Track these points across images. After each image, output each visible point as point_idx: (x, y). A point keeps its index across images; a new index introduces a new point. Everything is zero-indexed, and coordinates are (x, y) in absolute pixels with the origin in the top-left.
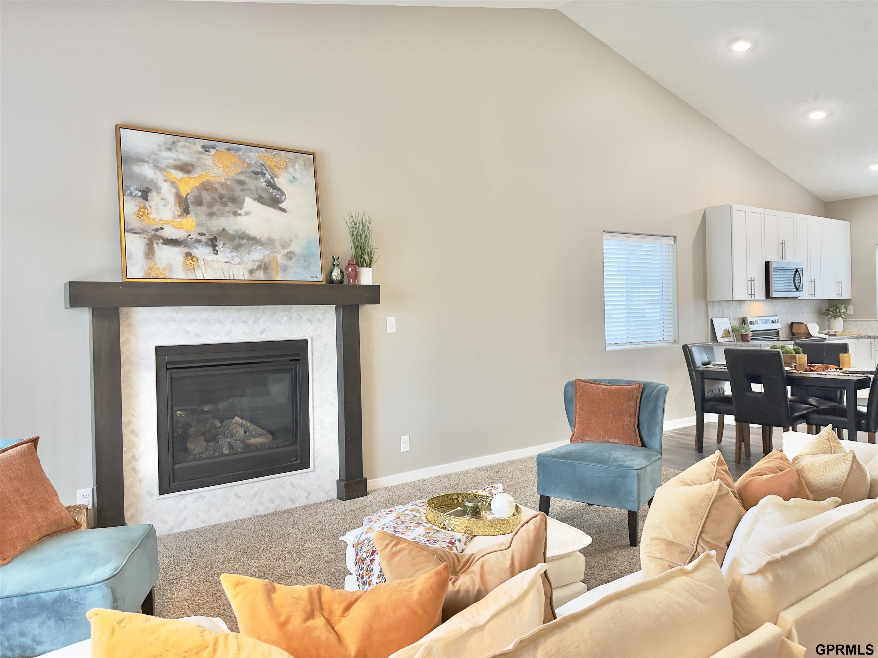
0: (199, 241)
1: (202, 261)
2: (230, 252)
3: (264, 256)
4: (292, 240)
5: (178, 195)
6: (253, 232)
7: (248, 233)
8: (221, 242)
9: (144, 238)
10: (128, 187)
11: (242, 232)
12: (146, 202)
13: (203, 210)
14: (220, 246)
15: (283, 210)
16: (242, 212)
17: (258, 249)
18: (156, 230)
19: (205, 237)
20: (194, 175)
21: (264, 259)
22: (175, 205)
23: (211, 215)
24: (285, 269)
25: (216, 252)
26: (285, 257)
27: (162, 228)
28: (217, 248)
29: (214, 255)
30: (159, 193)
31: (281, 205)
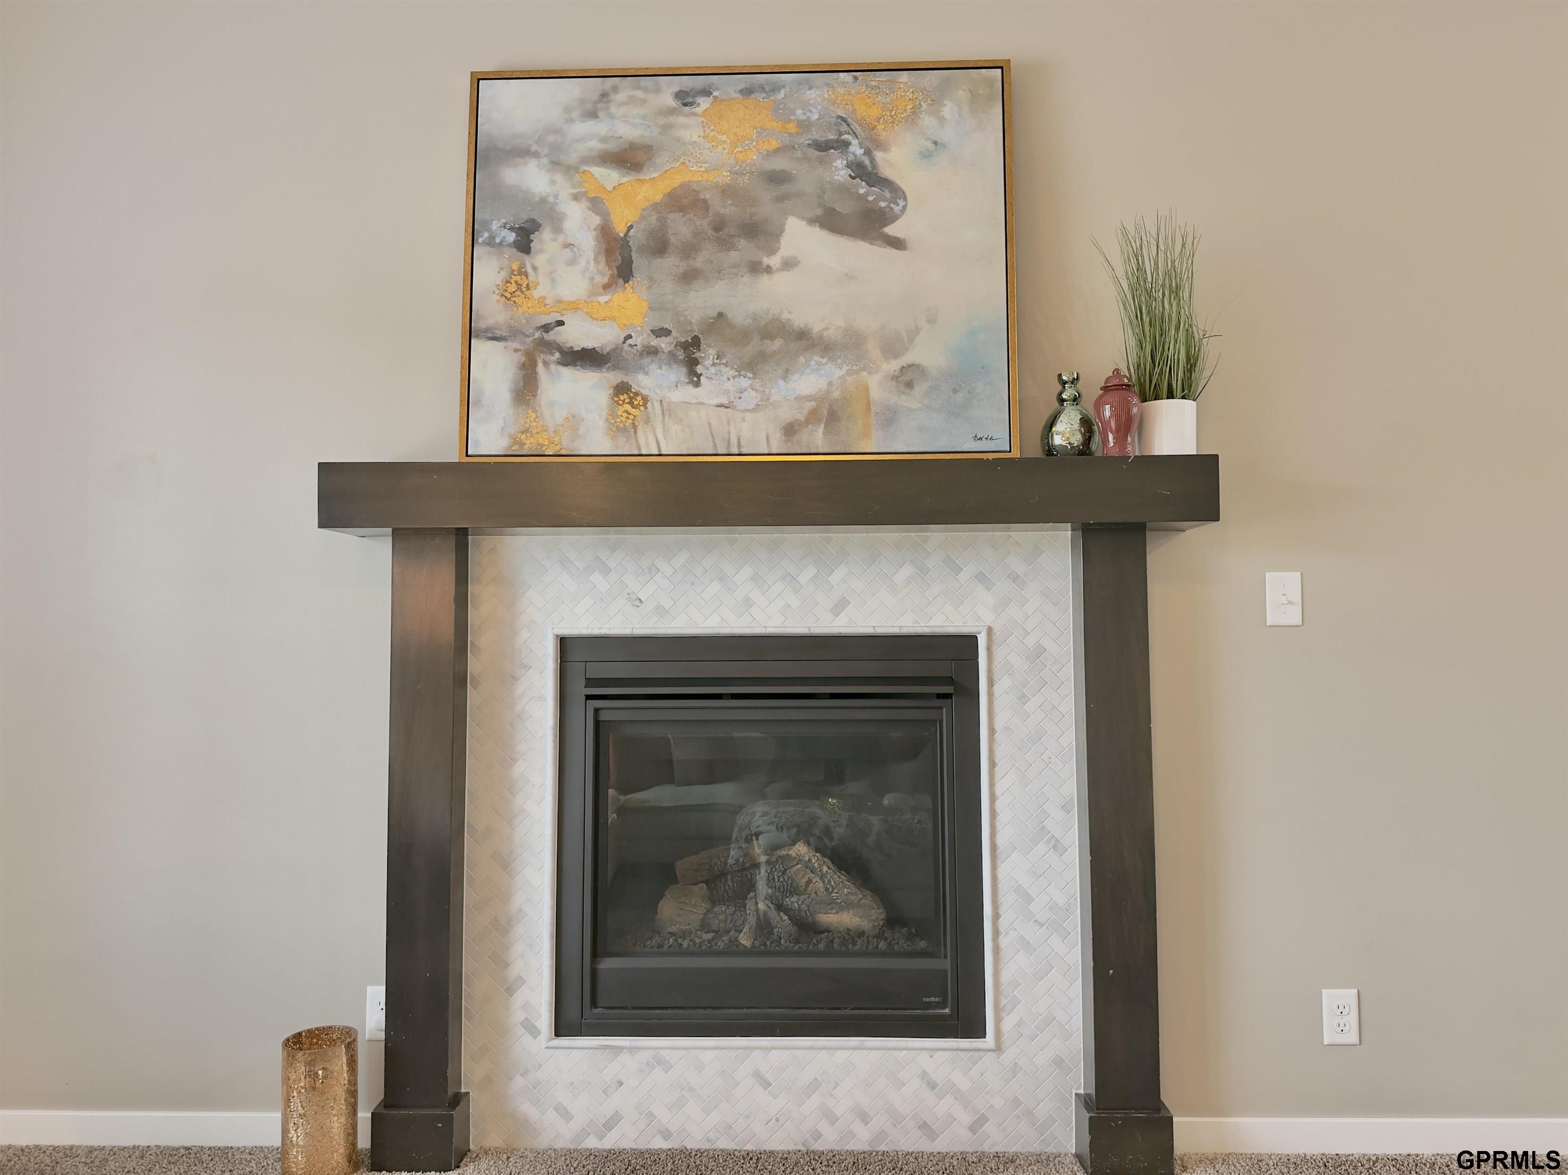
0: (652, 352)
1: (657, 405)
2: (734, 377)
3: (830, 384)
4: (918, 330)
5: (606, 233)
6: (799, 318)
7: (789, 320)
8: (712, 352)
9: (516, 350)
10: (486, 224)
11: (771, 317)
12: (525, 256)
13: (670, 264)
14: (708, 363)
15: (897, 244)
16: (774, 261)
17: (813, 363)
18: (546, 328)
19: (669, 339)
20: (650, 174)
21: (828, 392)
22: (595, 260)
23: (689, 277)
24: (890, 417)
25: (694, 378)
26: (894, 383)
27: (561, 323)
28: (699, 369)
29: (691, 387)
30: (558, 230)
31: (890, 230)
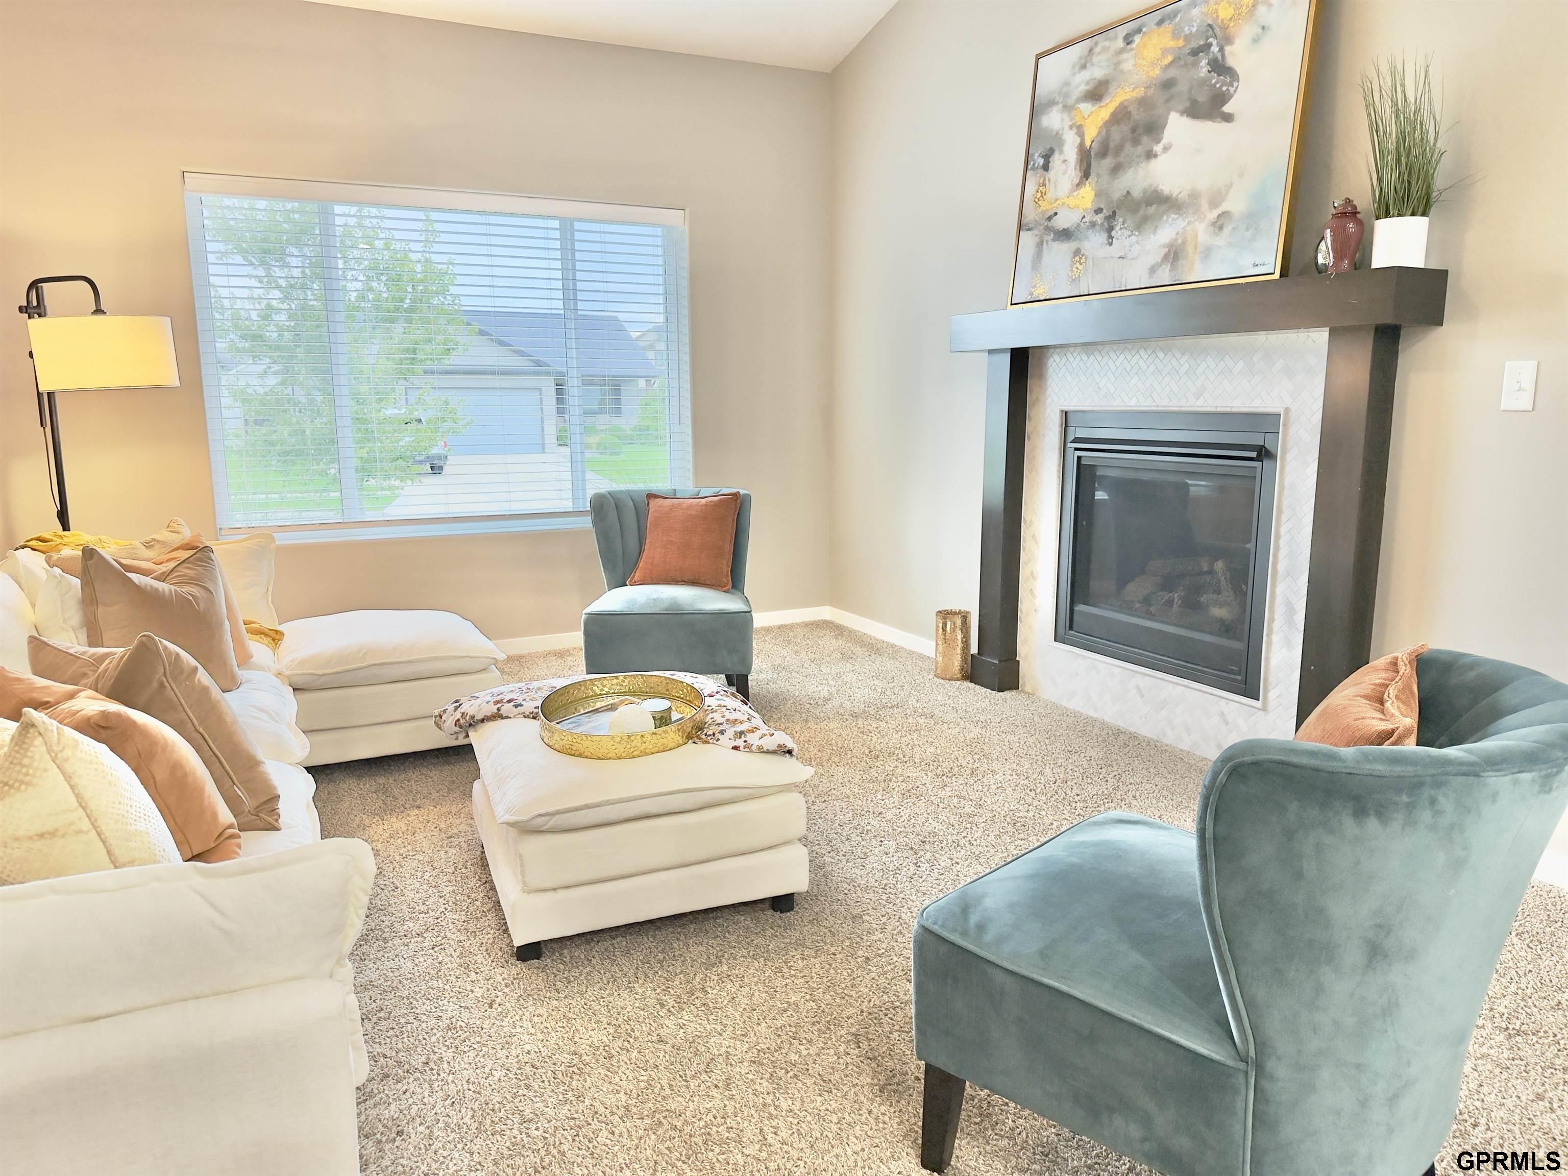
0: (1093, 224)
1: (1091, 260)
2: (1129, 236)
3: (1177, 234)
4: (1232, 184)
5: (1082, 145)
6: (1167, 187)
7: (1161, 190)
8: (1121, 220)
9: (1037, 235)
10: (1033, 155)
11: (1153, 189)
12: (1045, 172)
13: (1108, 162)
14: (1118, 228)
15: (1228, 118)
16: (1158, 148)
17: (1170, 219)
18: (1050, 218)
19: (1101, 215)
20: (1106, 100)
21: (1176, 240)
22: (1075, 169)
23: (1116, 170)
24: (1207, 253)
25: (1110, 239)
26: (1212, 228)
27: (1056, 214)
28: (1113, 233)
29: (1108, 246)
30: (1061, 152)
31: (1227, 108)
